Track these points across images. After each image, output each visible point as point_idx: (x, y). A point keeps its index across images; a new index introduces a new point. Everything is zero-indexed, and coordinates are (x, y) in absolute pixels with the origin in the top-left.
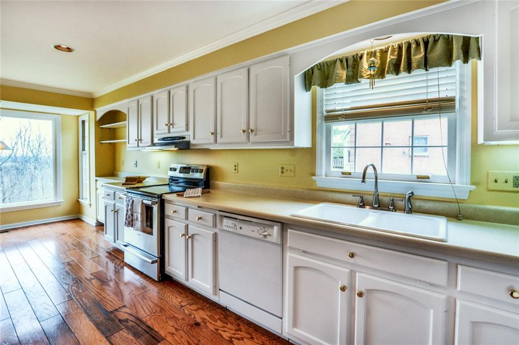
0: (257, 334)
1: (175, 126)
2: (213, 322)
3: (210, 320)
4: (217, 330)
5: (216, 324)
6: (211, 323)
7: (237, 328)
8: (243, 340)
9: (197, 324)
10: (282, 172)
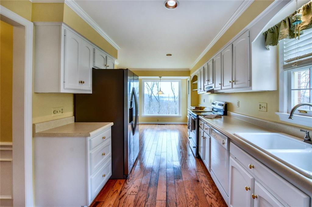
0: (220, 201)
1: (210, 81)
2: (205, 184)
3: (204, 182)
4: (204, 188)
5: (205, 185)
6: (204, 184)
7: (214, 193)
8: (212, 199)
9: (198, 181)
10: (260, 108)
